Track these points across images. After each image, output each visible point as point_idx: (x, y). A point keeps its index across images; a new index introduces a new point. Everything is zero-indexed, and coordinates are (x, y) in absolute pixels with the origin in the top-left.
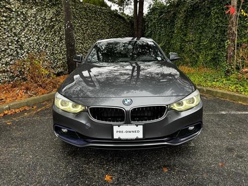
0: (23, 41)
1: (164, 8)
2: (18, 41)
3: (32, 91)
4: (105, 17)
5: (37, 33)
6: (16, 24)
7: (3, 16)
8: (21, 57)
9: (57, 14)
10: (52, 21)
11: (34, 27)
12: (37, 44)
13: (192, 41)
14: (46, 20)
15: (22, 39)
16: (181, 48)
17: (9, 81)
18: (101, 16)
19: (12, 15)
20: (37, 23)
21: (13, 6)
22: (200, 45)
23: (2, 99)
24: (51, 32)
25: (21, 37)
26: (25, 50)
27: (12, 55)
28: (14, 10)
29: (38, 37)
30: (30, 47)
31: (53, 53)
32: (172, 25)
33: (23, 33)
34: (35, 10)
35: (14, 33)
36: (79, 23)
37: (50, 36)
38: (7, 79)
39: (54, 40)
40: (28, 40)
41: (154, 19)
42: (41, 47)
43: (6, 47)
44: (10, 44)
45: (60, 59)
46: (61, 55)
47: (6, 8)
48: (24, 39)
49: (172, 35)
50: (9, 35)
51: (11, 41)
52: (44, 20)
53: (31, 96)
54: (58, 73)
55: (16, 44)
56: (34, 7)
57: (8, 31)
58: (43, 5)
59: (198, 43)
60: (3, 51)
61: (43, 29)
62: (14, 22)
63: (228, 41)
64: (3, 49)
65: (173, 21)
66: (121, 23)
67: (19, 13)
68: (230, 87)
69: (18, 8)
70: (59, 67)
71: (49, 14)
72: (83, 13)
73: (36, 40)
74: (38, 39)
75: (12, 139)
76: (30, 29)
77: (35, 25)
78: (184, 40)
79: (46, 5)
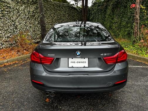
0: (17, 25)
1: (100, 3)
2: (14, 25)
3: (21, 52)
4: (65, 9)
5: (25, 20)
6: (13, 15)
7: (6, 11)
8: (16, 33)
9: (37, 8)
10: (34, 13)
11: (23, 16)
12: (25, 26)
13: (117, 23)
14: (30, 12)
15: (16, 23)
16: (110, 27)
17: (10, 47)
18: (63, 9)
19: (11, 10)
20: (25, 14)
21: (11, 5)
22: (121, 25)
23: (4, 57)
24: (33, 18)
25: (16, 22)
26: (18, 30)
27: (11, 32)
28: (12, 7)
29: (26, 22)
30: (21, 27)
31: (34, 31)
32: (105, 13)
33: (17, 20)
34: (24, 7)
35: (12, 20)
36: (50, 13)
37: (32, 21)
38: (8, 46)
39: (35, 24)
40: (20, 23)
41: (95, 9)
42: (27, 28)
43: (7, 28)
44: (10, 26)
45: (38, 34)
46: (39, 32)
47: (8, 7)
48: (18, 23)
49: (105, 19)
50: (9, 21)
51: (11, 25)
52: (29, 12)
53: (20, 55)
54: (37, 42)
55: (13, 26)
56: (23, 5)
57: (9, 19)
58: (29, 4)
59: (120, 24)
60: (6, 30)
61: (29, 17)
62: (12, 14)
63: (134, 23)
64: (6, 29)
65: (105, 11)
66: (75, 12)
67: (15, 9)
68: (133, 51)
69: (14, 6)
70: (38, 39)
71: (32, 8)
72: (52, 7)
73: (25, 23)
74: (26, 23)
75: (5, 78)
76: (21, 17)
77: (24, 15)
78: (112, 22)
79: (30, 3)
